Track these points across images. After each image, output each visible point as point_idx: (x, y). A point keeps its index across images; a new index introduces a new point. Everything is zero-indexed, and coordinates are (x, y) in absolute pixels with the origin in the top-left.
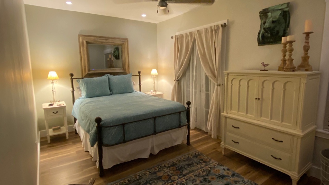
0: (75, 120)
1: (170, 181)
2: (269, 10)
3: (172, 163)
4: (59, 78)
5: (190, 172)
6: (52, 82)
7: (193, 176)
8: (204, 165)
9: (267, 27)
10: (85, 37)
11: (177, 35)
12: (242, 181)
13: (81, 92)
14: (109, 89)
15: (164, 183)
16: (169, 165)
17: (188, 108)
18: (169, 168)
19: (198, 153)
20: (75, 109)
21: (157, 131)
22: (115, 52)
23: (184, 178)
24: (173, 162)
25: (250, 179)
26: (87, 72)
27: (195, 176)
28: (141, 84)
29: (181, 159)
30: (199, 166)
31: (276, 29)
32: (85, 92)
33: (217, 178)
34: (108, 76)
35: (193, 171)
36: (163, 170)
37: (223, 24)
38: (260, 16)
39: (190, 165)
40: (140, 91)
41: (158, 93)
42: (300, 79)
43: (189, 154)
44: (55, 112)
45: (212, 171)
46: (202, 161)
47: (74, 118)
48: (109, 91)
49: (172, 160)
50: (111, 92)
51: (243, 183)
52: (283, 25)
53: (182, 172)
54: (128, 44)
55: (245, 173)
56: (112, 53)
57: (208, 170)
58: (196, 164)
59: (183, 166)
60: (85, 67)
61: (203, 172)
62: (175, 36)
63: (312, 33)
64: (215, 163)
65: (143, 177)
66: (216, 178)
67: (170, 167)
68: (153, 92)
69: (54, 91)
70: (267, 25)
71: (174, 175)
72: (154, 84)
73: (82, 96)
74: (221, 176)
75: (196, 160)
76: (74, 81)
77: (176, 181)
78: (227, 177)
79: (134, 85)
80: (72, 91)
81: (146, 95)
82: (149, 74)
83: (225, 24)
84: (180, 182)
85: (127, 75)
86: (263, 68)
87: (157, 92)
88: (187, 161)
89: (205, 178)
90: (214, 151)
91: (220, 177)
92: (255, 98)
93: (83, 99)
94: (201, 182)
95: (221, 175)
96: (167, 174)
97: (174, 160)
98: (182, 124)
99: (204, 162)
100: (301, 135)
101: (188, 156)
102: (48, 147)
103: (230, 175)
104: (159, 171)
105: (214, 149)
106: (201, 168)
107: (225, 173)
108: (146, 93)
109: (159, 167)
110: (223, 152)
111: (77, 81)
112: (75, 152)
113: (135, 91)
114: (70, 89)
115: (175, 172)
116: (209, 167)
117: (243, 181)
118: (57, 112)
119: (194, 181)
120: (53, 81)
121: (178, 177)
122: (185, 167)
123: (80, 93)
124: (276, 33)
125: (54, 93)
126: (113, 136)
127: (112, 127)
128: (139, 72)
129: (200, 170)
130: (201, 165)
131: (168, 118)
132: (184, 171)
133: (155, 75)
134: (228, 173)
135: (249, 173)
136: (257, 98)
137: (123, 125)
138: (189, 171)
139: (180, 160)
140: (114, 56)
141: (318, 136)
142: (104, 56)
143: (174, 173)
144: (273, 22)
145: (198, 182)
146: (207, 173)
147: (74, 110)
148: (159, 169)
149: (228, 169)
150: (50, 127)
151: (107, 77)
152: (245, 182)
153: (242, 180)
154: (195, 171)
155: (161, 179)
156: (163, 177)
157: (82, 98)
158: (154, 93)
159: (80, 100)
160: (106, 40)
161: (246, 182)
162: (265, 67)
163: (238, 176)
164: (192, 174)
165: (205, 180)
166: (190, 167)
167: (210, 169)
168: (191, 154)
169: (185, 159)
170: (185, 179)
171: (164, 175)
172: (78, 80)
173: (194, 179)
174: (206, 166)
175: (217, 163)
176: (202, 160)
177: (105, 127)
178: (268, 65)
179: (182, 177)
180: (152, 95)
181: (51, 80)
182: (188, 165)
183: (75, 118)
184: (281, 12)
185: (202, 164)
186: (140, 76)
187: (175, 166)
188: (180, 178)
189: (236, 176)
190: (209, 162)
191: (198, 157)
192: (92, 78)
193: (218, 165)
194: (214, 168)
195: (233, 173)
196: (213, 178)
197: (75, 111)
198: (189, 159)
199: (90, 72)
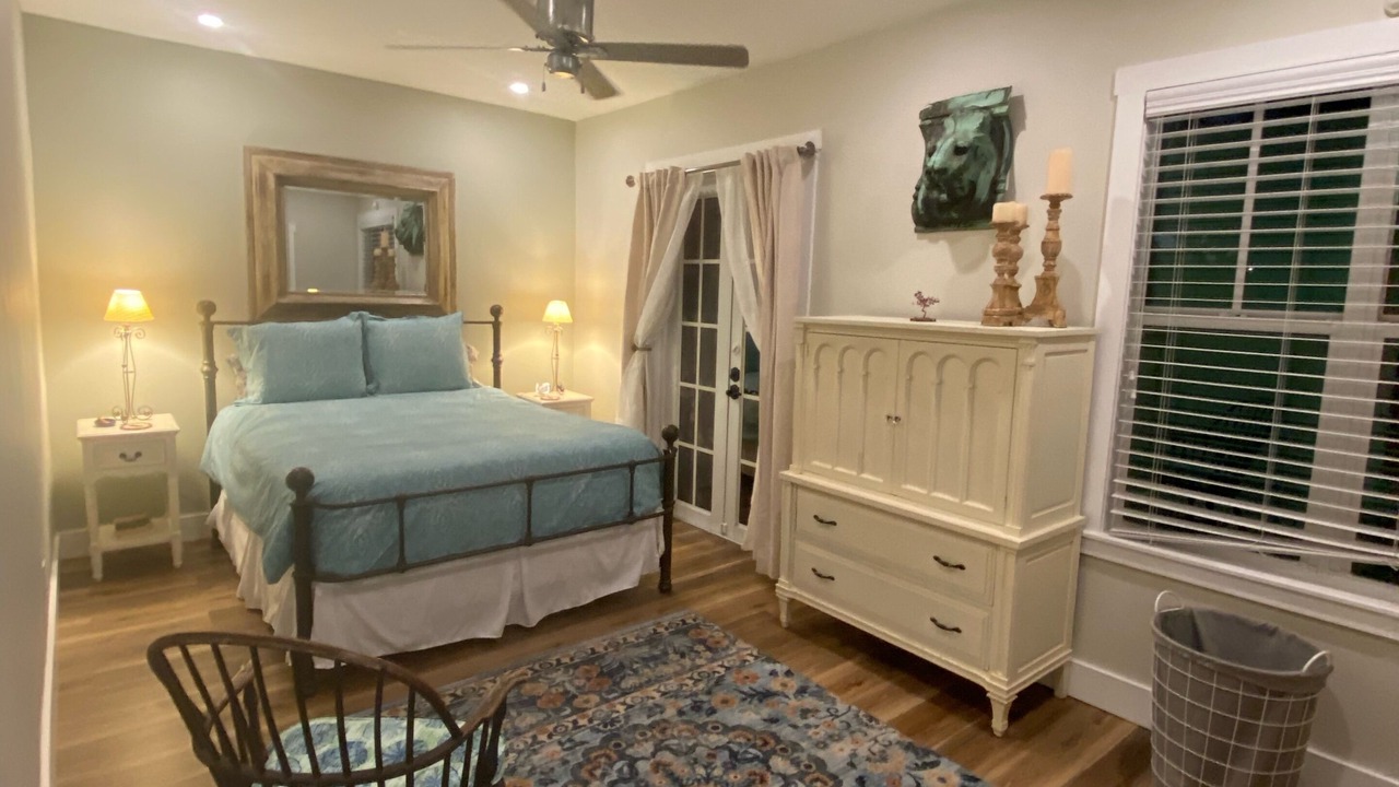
0: (216, 489)
1: (568, 711)
2: (951, 106)
3: (590, 652)
4: (152, 318)
5: (649, 682)
6: (123, 331)
7: (657, 695)
8: (707, 659)
9: (937, 166)
10: (272, 157)
11: (647, 174)
12: (828, 710)
13: (245, 378)
14: (362, 373)
15: (545, 716)
16: (576, 660)
17: (666, 452)
18: (571, 671)
19: (694, 620)
20: (213, 443)
21: (536, 533)
22: (404, 223)
23: (622, 700)
24: (592, 649)
25: (855, 704)
26: (274, 300)
27: (664, 694)
28: (501, 358)
29: (625, 639)
30: (687, 662)
31: (967, 177)
32: (262, 379)
33: (744, 700)
34: (360, 317)
35: (659, 679)
36: (549, 676)
37: (803, 145)
38: (922, 127)
39: (654, 658)
40: (497, 384)
41: (569, 396)
42: (1015, 351)
43: (659, 624)
44: (131, 454)
45: (729, 679)
46: (700, 648)
47: (211, 481)
48: (364, 379)
49: (588, 644)
50: (373, 384)
51: (832, 715)
52: (993, 165)
53: (619, 683)
54: (452, 196)
55: (844, 687)
56: (395, 227)
57: (717, 675)
58: (677, 657)
59: (626, 663)
60: (266, 277)
61: (696, 682)
62: (641, 174)
63: (1068, 196)
64: (749, 652)
65: (466, 700)
66: (737, 701)
67: (576, 666)
68: (552, 390)
69: (131, 368)
70: (937, 160)
71: (586, 693)
72: (554, 361)
73: (246, 395)
74: (758, 693)
75: (681, 642)
76: (217, 330)
77: (590, 713)
78: (776, 698)
79: (472, 359)
80: (206, 373)
81: (520, 400)
82: (535, 318)
83: (810, 145)
84: (603, 715)
85: (442, 320)
86: (918, 311)
87: (566, 391)
88: (648, 647)
89: (695, 702)
90: (754, 612)
91: (752, 696)
92: (886, 413)
93: (251, 407)
94: (681, 713)
95: (760, 690)
96: (561, 690)
97: (598, 643)
98: (637, 511)
99: (709, 649)
100: (1015, 543)
101: (655, 630)
102: (92, 595)
103: (791, 692)
104: (532, 680)
105: (756, 606)
106: (691, 670)
107: (775, 686)
108: (519, 394)
109: (537, 667)
110: (784, 618)
111: (231, 333)
112: (205, 614)
113: (476, 386)
114: (198, 365)
115: (592, 682)
116: (722, 666)
117: (832, 711)
118: (138, 455)
119: (658, 710)
120: (127, 328)
121: (602, 698)
122: (635, 666)
123: (239, 381)
124: (967, 190)
125: (131, 376)
126: (357, 540)
127: (356, 510)
128: (496, 311)
129: (689, 675)
130: (693, 660)
131: (583, 486)
132: (627, 678)
133: (562, 324)
134: (784, 685)
135: (859, 684)
136: (893, 415)
137: (401, 502)
138: (644, 679)
139: (622, 642)
140: (400, 239)
141: (1090, 553)
142: (361, 237)
143: (588, 685)
144: (958, 150)
145: (670, 713)
146: (712, 683)
147: (210, 453)
148: (536, 671)
149: (788, 673)
150: (103, 520)
151: (359, 323)
152: (837, 711)
153: (828, 706)
154: (669, 679)
155: (534, 704)
156: (544, 699)
157: (248, 403)
158: (555, 395)
159: (240, 408)
160: (361, 173)
161: (839, 714)
162: (927, 309)
163: (819, 693)
164: (656, 687)
165: (697, 707)
166: (652, 665)
167: (723, 673)
168: (666, 624)
169: (641, 640)
170: (624, 703)
171: (548, 693)
172: (234, 330)
173: (657, 705)
174: (713, 660)
175: (755, 653)
176: (703, 642)
177: (325, 507)
178: (933, 301)
179: (615, 698)
180: (544, 405)
181: (120, 323)
182: (644, 660)
183: (214, 479)
184: (984, 119)
185: (701, 658)
186: (496, 326)
187: (597, 664)
188: (607, 701)
189: (812, 694)
190: (727, 648)
191: (692, 632)
192: (294, 324)
193: (756, 658)
194: (740, 667)
195: (802, 684)
196: (725, 702)
197: (216, 454)
198: (653, 640)
199: (285, 300)
